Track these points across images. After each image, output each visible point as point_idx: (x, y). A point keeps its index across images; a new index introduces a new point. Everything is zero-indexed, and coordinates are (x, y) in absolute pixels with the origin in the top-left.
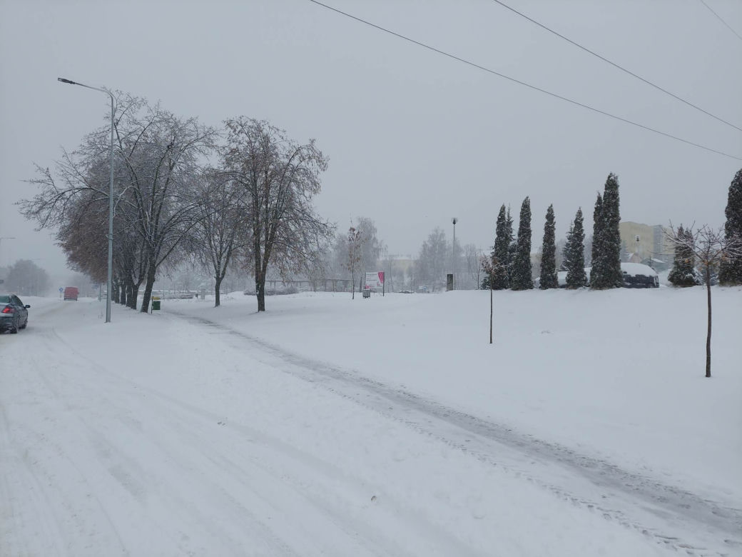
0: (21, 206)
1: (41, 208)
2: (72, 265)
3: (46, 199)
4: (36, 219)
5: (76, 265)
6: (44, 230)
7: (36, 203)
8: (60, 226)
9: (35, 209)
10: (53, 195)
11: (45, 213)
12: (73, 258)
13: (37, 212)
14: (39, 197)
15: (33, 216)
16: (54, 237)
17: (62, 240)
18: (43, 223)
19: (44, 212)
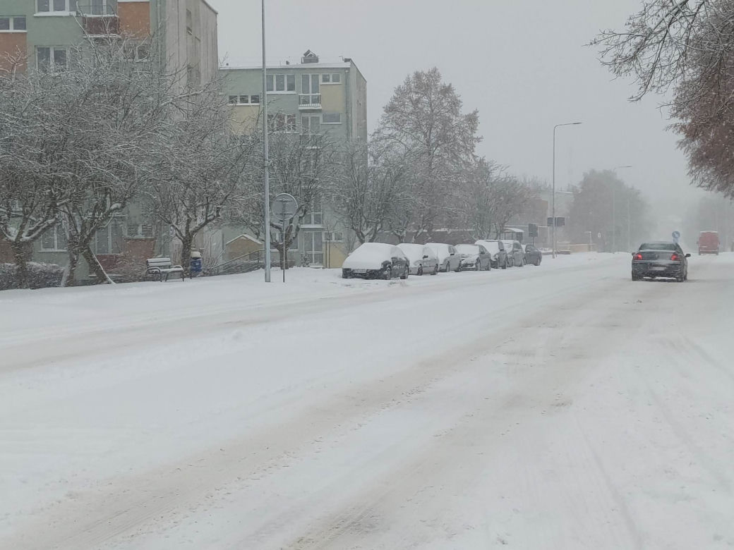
0: (602, 46)
1: (640, 48)
2: (702, 174)
3: (651, 23)
4: (633, 73)
5: (707, 172)
6: (650, 96)
7: (632, 35)
8: (677, 83)
9: (628, 50)
10: (665, 11)
11: (648, 56)
12: (700, 159)
13: (634, 57)
14: (637, 21)
15: (626, 66)
16: (667, 111)
17: (682, 117)
18: (647, 80)
19: (646, 56)
